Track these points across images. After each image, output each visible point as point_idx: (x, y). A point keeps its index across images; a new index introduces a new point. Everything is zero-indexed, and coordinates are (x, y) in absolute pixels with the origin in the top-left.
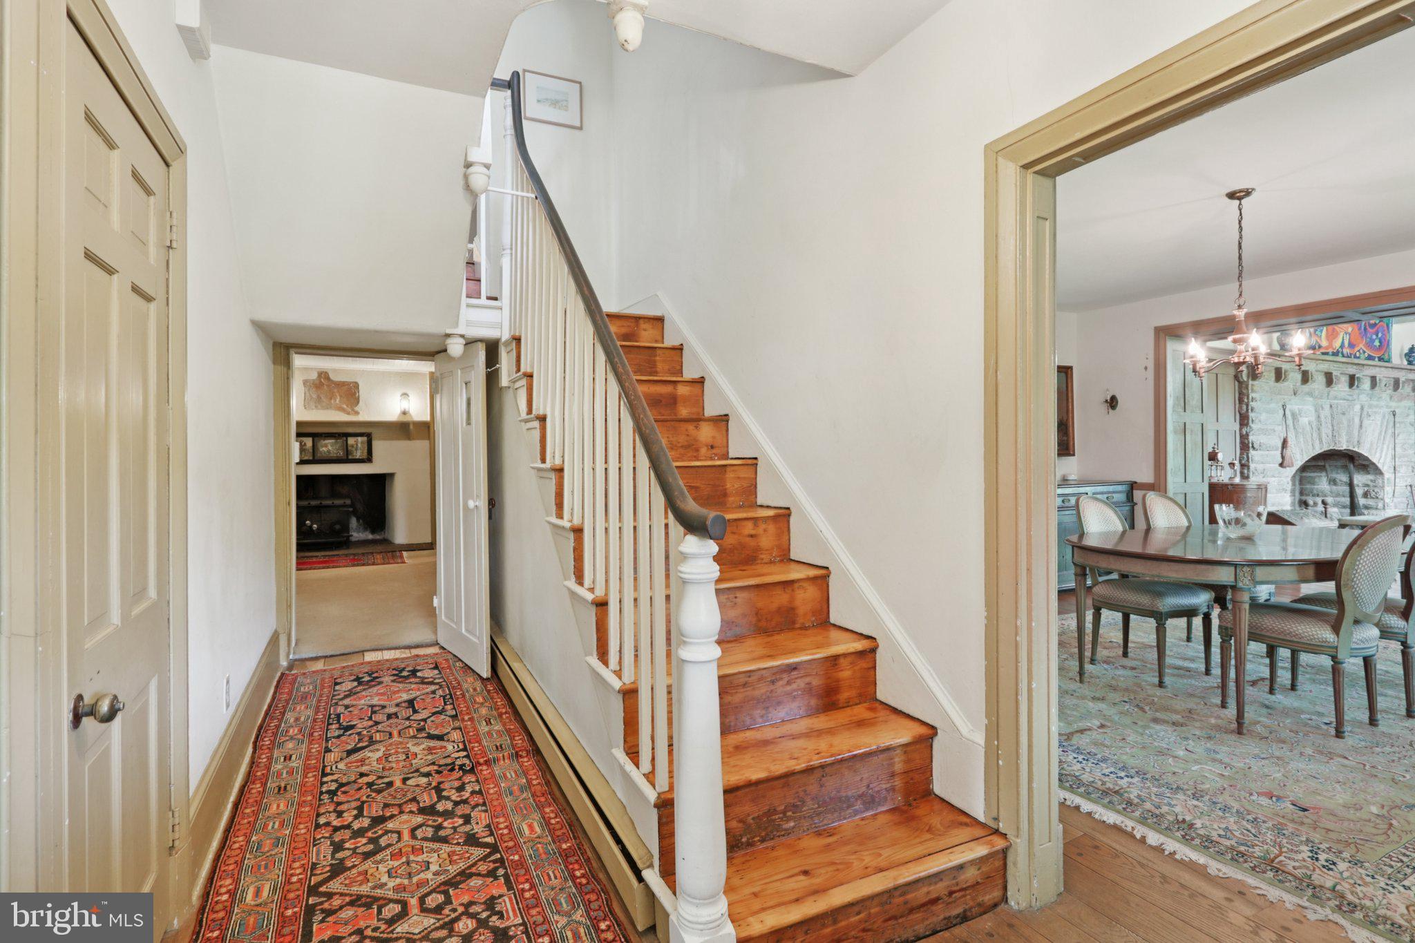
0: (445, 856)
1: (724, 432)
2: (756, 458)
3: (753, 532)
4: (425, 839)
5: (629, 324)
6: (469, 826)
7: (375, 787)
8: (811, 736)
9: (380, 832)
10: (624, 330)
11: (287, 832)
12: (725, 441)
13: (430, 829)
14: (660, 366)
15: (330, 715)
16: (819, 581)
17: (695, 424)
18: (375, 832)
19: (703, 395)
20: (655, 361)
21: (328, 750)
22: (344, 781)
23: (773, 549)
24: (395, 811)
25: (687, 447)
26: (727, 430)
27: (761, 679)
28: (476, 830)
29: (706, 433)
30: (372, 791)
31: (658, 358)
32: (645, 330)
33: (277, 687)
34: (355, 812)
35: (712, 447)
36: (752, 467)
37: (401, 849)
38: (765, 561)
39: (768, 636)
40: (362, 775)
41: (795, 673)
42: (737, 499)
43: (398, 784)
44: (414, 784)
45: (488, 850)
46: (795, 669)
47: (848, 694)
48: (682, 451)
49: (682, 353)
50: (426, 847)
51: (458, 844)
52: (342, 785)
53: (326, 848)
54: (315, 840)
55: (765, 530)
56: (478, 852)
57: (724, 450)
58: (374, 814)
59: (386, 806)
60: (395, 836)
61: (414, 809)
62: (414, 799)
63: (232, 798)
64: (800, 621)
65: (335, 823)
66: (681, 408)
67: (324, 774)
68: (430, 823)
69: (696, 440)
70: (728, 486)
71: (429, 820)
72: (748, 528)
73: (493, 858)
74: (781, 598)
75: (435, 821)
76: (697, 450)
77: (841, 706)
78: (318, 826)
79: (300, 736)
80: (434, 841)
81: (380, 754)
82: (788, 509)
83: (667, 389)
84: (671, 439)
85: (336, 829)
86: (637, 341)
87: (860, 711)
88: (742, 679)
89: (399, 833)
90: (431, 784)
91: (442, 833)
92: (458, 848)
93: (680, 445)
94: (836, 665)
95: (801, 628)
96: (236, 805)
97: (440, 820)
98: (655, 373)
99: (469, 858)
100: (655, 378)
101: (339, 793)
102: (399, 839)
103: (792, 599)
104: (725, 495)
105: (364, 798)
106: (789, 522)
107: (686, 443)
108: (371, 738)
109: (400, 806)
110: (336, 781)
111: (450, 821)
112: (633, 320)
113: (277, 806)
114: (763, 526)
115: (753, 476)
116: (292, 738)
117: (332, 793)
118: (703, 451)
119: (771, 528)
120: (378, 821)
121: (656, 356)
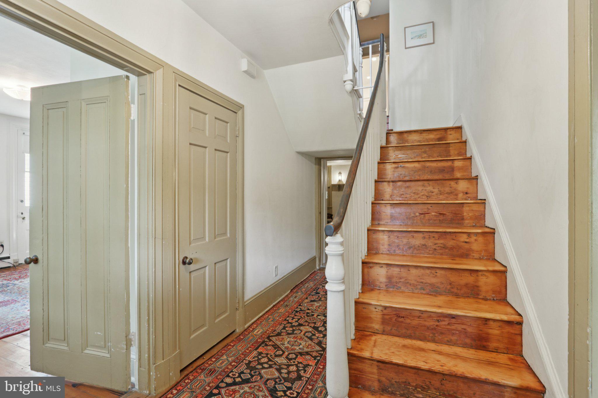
0: (307, 344)
1: (475, 186)
2: (485, 200)
3: (467, 240)
4: (307, 337)
5: (441, 133)
6: (323, 339)
7: (308, 314)
8: (450, 357)
9: (297, 329)
10: (438, 136)
11: (277, 318)
12: (476, 190)
13: (311, 334)
14: (452, 152)
15: (317, 287)
16: (499, 274)
17: (456, 181)
18: (296, 328)
19: (471, 165)
20: (449, 150)
21: (307, 298)
22: (303, 309)
23: (481, 251)
24: (306, 324)
25: (451, 193)
26: (477, 184)
27: (430, 317)
28: (324, 341)
29: (463, 185)
30: (306, 315)
31: (451, 148)
32: (451, 134)
33: (310, 275)
34: (297, 320)
35: (467, 193)
36: (482, 204)
37: (297, 336)
38: (475, 257)
39: (457, 298)
40: (308, 309)
41: (454, 320)
42: (471, 221)
43: (315, 316)
44: (320, 318)
45: (321, 349)
46: (453, 318)
47: (497, 345)
48: (446, 195)
49: (466, 144)
50: (305, 339)
51: (314, 343)
52: (301, 310)
53: (281, 327)
54: (281, 323)
55: (476, 240)
56: (318, 348)
57: (475, 195)
58: (301, 323)
59: (306, 321)
60: (300, 331)
61: (312, 326)
62: (315, 323)
63: (274, 304)
64: (482, 295)
65: (290, 321)
66: (457, 173)
67: (300, 305)
68: (313, 332)
69: (456, 190)
70: (465, 214)
71: (313, 331)
72: (464, 238)
73: (320, 352)
74: (469, 279)
75: (315, 332)
76: (457, 195)
77: (490, 350)
78: (285, 320)
79: (304, 292)
80: (308, 338)
81: (318, 305)
82: (494, 229)
83: (449, 164)
84: (440, 189)
85: (289, 323)
86: (446, 141)
87: (503, 358)
88: (418, 314)
89: (301, 331)
90: (324, 320)
91: (313, 337)
92: (313, 344)
93: (446, 192)
94: (486, 324)
95: (483, 299)
96: (274, 306)
97: (316, 332)
98: (450, 156)
99: (313, 349)
100: (448, 158)
101: (298, 313)
102: (300, 333)
103: (477, 281)
104: (463, 219)
105: (303, 317)
106: (494, 237)
107: (449, 191)
108: (321, 298)
109: (309, 323)
110: (300, 308)
111: (319, 334)
112: (444, 131)
113: (282, 310)
114: (474, 238)
115: (483, 210)
116: (302, 292)
117: (297, 312)
118: (461, 195)
119: (481, 239)
120: (300, 325)
121: (450, 147)
